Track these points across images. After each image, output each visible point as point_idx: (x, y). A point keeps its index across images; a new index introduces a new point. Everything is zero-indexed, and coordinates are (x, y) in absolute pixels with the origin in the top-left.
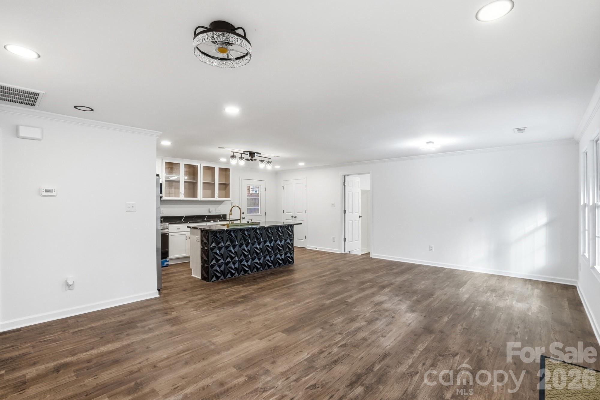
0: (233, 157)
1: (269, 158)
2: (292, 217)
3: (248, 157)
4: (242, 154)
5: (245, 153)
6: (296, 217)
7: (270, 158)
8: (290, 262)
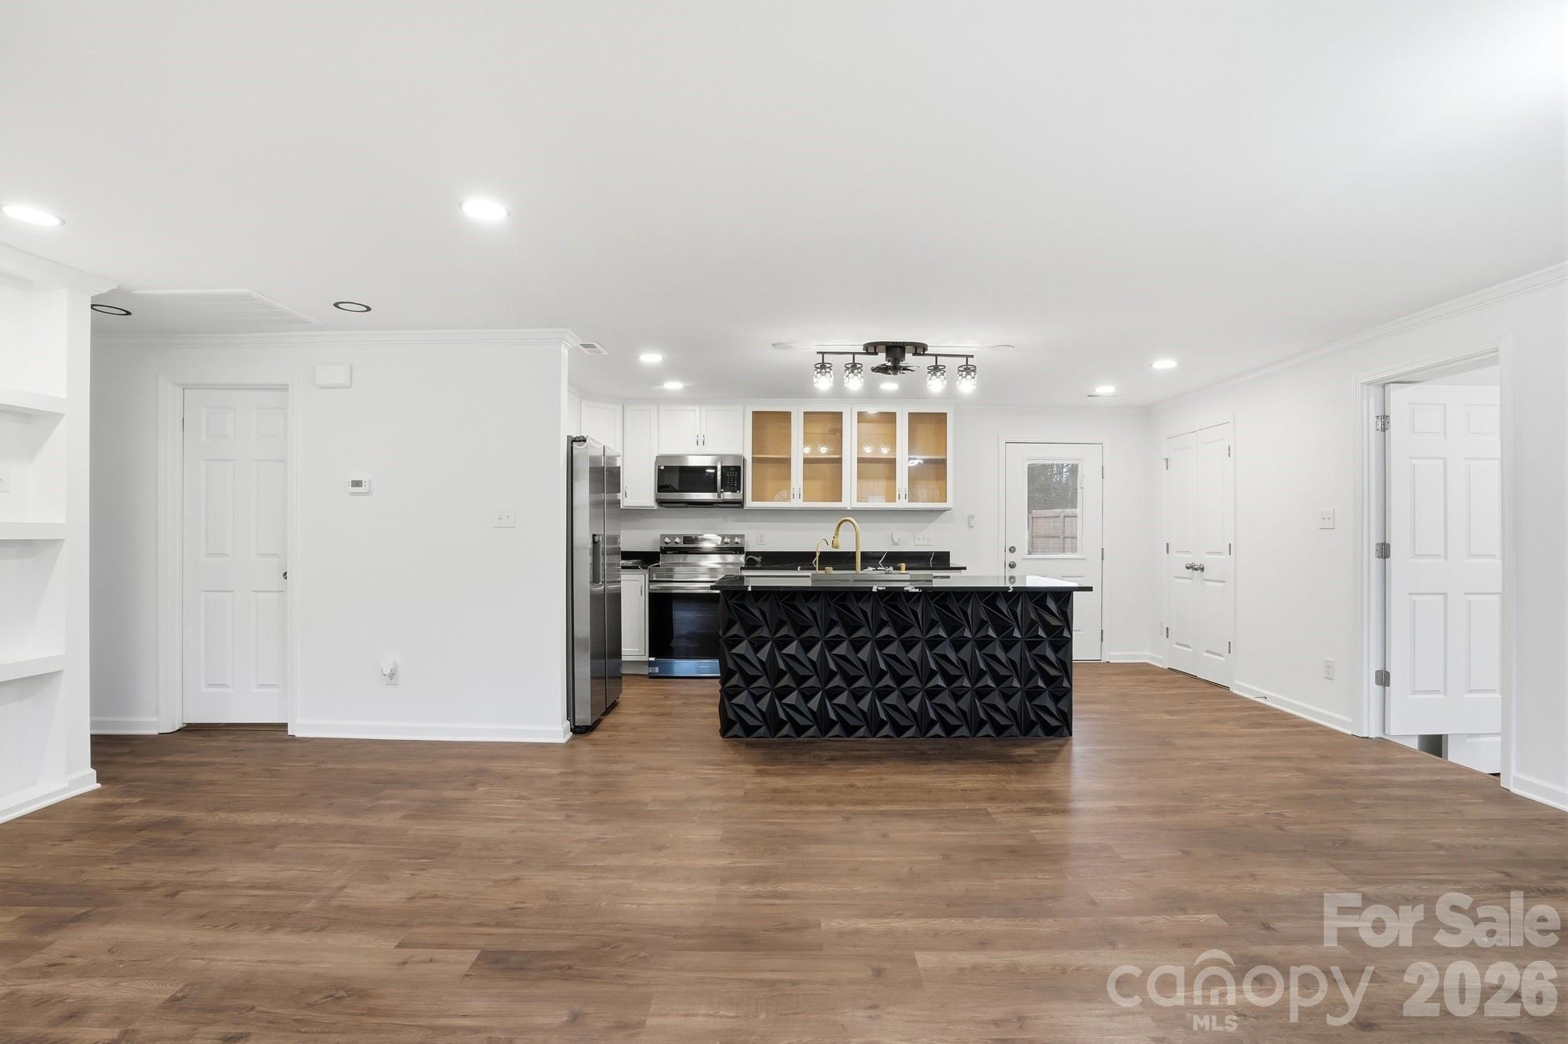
0: (823, 367)
1: (967, 357)
2: (1187, 568)
3: (881, 359)
4: (854, 354)
5: (872, 349)
6: (1202, 569)
7: (972, 356)
8: (1050, 731)
